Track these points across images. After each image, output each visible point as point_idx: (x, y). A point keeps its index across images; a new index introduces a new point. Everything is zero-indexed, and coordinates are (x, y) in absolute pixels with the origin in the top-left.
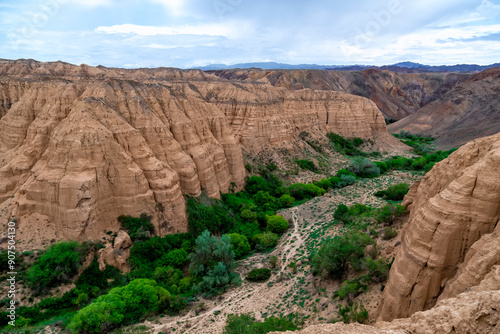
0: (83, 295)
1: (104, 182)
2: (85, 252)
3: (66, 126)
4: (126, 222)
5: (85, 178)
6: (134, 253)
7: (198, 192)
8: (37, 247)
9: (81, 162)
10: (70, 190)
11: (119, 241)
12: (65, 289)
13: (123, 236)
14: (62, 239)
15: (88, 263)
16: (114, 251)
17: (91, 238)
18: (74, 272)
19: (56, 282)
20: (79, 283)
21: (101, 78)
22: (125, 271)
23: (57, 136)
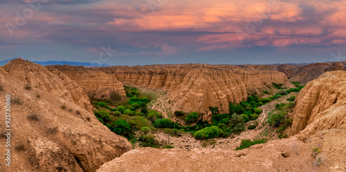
0: (198, 127)
1: (206, 96)
2: (199, 116)
3: (198, 80)
4: (211, 108)
5: (201, 95)
6: (213, 118)
7: (233, 101)
8: (188, 112)
9: (201, 90)
10: (197, 98)
11: (209, 114)
12: (194, 125)
13: (210, 113)
14: (194, 111)
15: (200, 119)
16: (207, 116)
17: (201, 112)
18: (196, 120)
19: (191, 122)
20: (197, 124)
21: (207, 67)
22: (210, 123)
23: (195, 83)
